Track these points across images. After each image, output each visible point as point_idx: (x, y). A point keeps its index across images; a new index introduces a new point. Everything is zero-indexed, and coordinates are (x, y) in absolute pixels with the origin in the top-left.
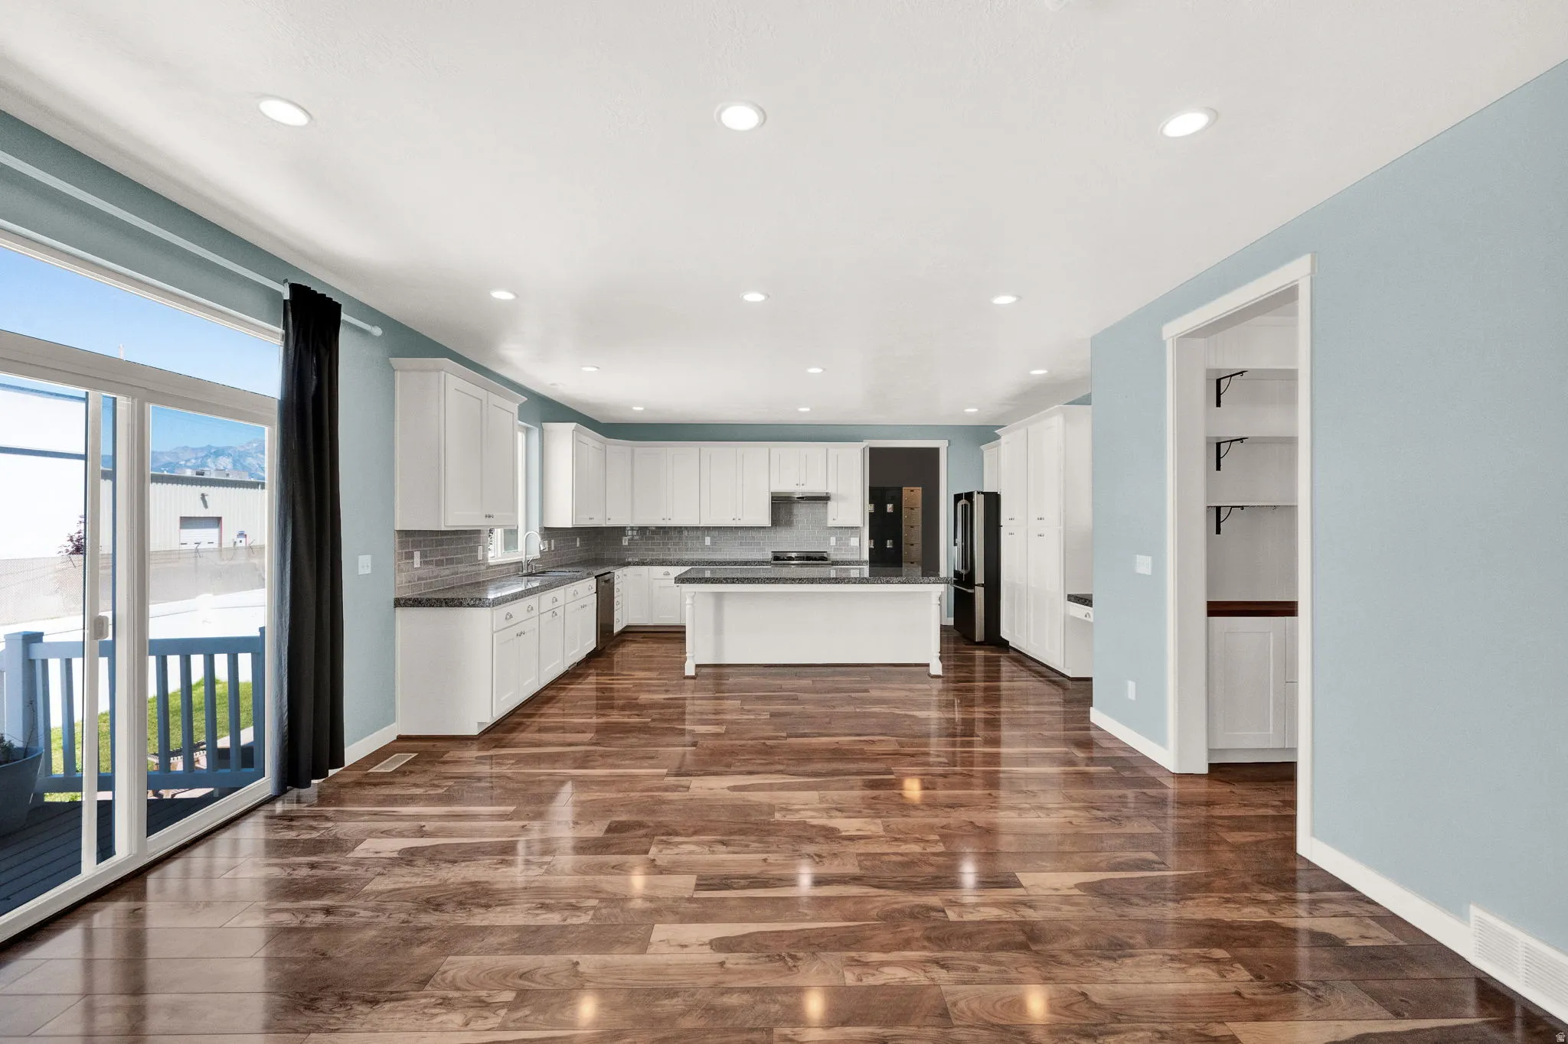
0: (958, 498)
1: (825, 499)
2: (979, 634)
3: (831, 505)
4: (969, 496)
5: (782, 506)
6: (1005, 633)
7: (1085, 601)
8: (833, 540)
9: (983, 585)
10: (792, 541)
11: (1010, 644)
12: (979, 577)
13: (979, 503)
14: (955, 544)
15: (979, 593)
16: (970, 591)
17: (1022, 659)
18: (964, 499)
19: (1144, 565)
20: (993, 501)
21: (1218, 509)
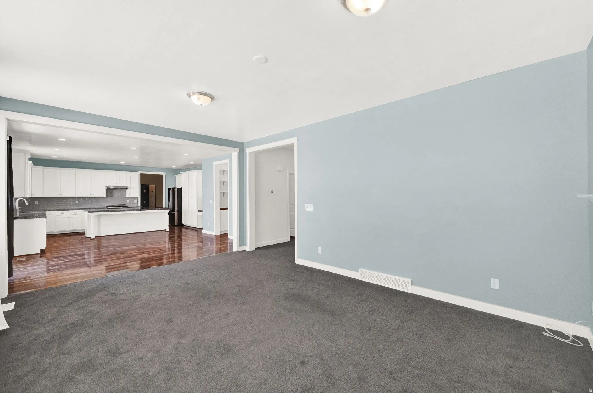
0: (169, 189)
1: (127, 188)
2: (176, 223)
3: (127, 190)
4: (173, 189)
5: (109, 191)
6: (183, 223)
7: (201, 211)
8: (128, 201)
9: (177, 211)
10: (112, 201)
11: (185, 225)
12: (176, 209)
13: (176, 190)
14: (169, 201)
15: (176, 213)
16: (174, 213)
17: (188, 228)
18: (171, 190)
19: (211, 202)
20: (180, 190)
21: (223, 192)
